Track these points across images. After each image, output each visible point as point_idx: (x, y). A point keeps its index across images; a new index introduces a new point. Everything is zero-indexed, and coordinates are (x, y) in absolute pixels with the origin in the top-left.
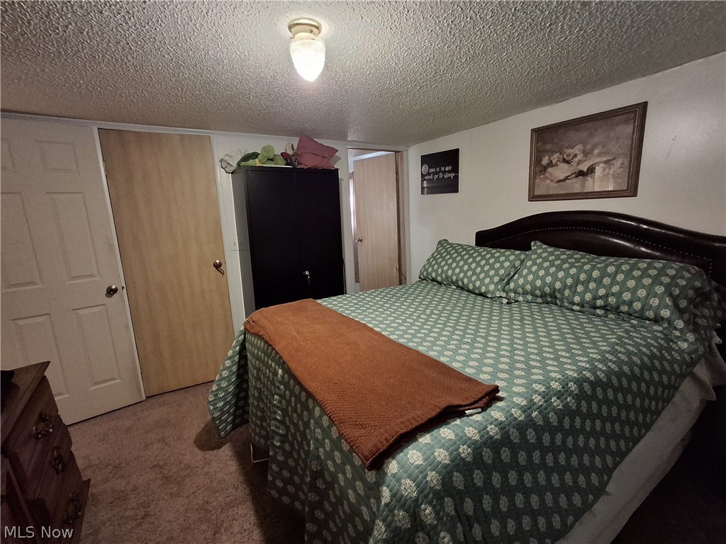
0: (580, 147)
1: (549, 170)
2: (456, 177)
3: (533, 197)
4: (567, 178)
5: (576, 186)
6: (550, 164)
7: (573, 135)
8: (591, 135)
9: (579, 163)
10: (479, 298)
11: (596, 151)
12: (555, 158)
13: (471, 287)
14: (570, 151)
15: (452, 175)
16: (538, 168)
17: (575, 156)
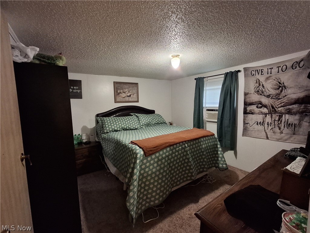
0: (127, 89)
1: (120, 94)
2: (81, 92)
3: (116, 102)
4: (125, 97)
5: (127, 99)
6: (120, 93)
7: (125, 86)
8: (129, 87)
9: (127, 93)
10: (135, 130)
11: (131, 91)
12: (121, 91)
13: (132, 128)
14: (125, 90)
15: (79, 91)
16: (117, 93)
17: (126, 91)
